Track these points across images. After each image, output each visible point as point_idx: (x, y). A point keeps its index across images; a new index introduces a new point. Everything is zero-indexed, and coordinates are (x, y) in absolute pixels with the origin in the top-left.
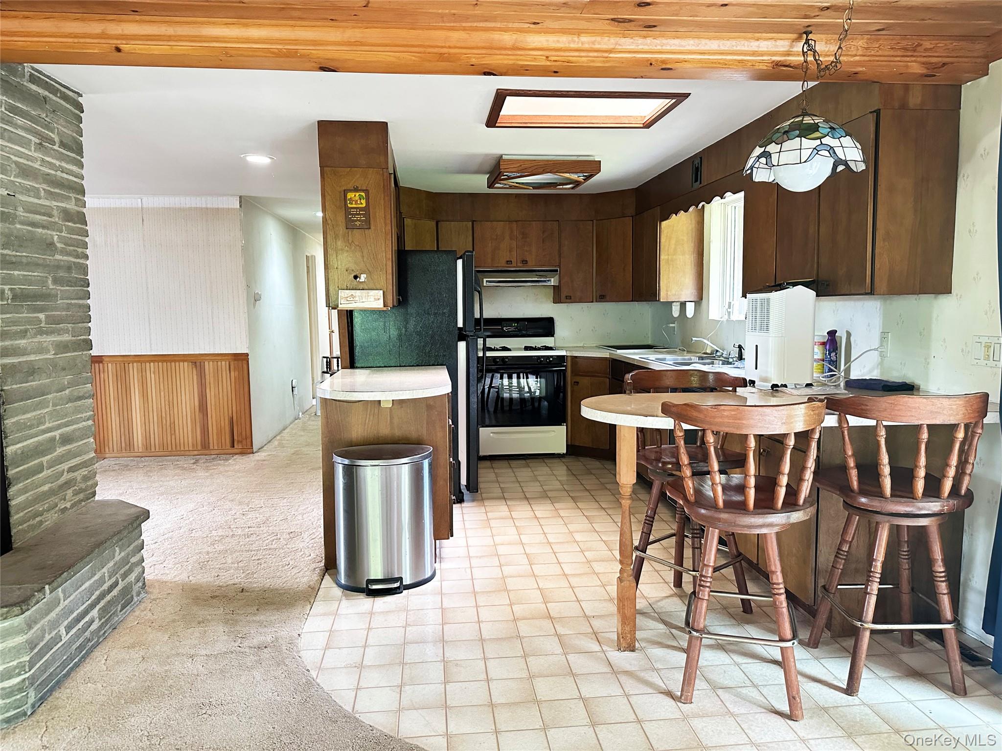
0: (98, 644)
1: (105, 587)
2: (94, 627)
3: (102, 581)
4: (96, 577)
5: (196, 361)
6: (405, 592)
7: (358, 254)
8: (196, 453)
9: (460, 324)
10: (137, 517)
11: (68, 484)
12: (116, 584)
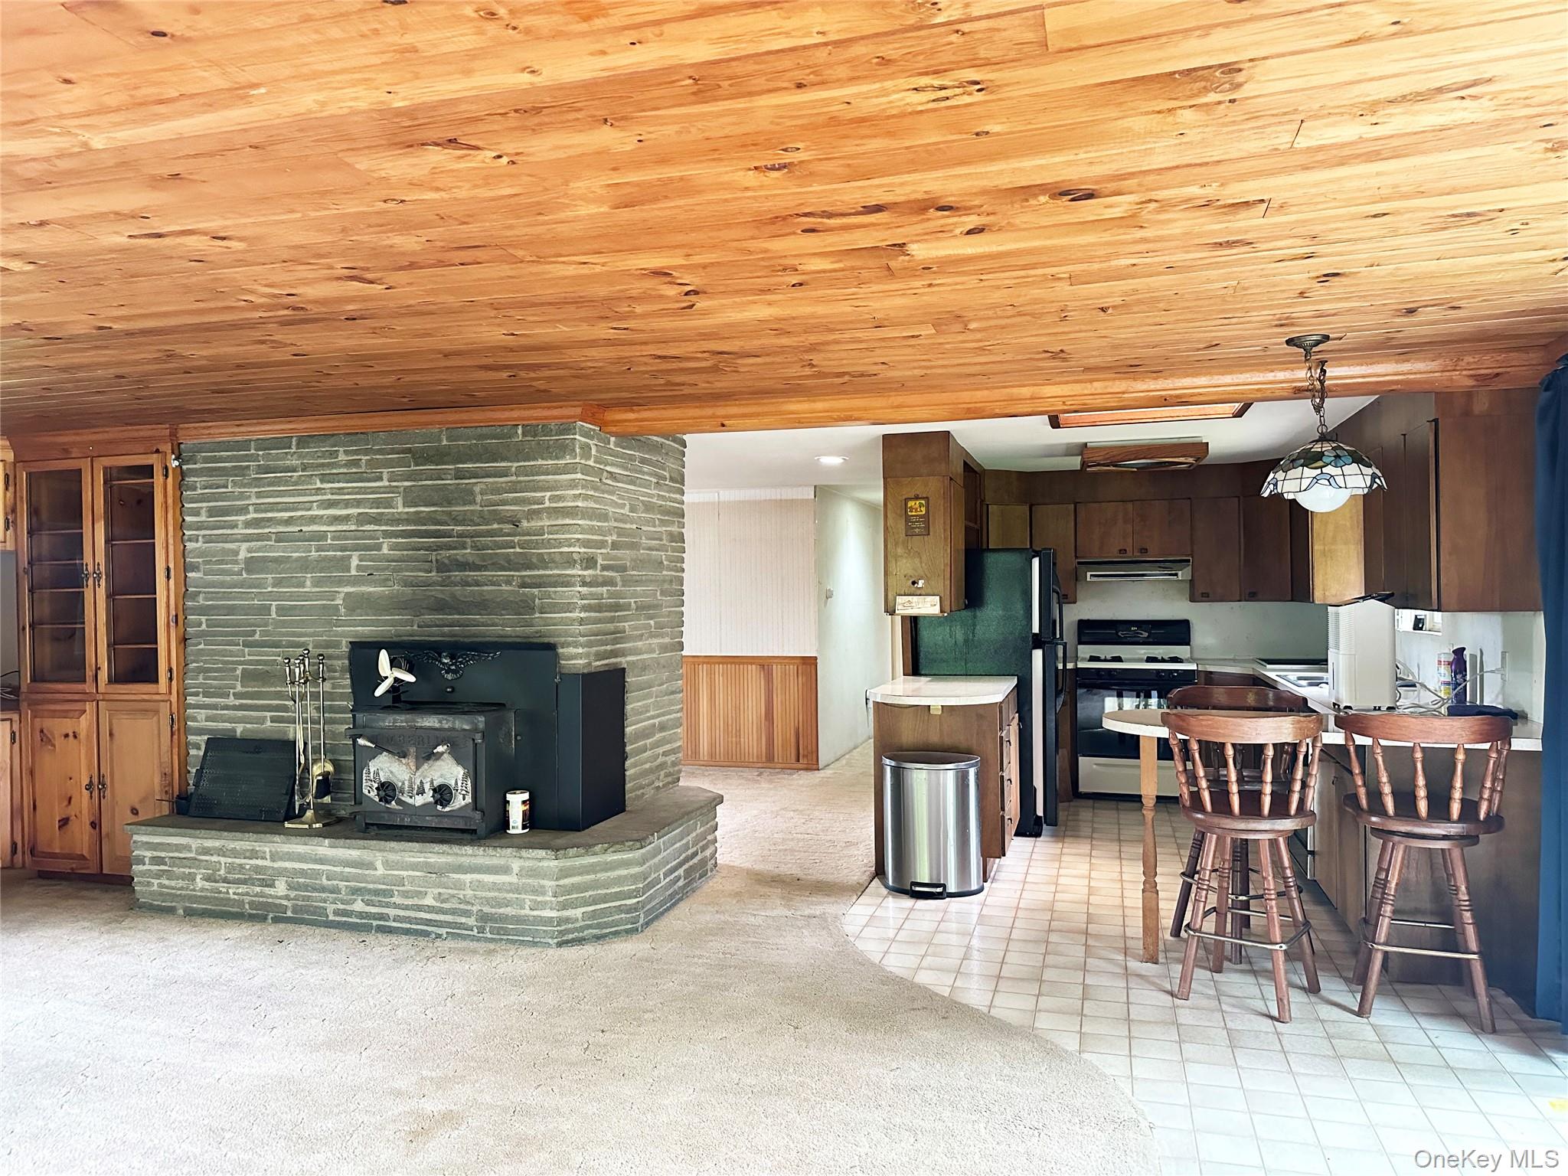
0: (681, 899)
1: (690, 852)
2: (681, 883)
3: (686, 847)
4: (684, 842)
5: (764, 664)
6: (948, 899)
7: (917, 561)
8: (760, 765)
9: (1036, 629)
10: (714, 799)
11: (662, 766)
12: (695, 854)
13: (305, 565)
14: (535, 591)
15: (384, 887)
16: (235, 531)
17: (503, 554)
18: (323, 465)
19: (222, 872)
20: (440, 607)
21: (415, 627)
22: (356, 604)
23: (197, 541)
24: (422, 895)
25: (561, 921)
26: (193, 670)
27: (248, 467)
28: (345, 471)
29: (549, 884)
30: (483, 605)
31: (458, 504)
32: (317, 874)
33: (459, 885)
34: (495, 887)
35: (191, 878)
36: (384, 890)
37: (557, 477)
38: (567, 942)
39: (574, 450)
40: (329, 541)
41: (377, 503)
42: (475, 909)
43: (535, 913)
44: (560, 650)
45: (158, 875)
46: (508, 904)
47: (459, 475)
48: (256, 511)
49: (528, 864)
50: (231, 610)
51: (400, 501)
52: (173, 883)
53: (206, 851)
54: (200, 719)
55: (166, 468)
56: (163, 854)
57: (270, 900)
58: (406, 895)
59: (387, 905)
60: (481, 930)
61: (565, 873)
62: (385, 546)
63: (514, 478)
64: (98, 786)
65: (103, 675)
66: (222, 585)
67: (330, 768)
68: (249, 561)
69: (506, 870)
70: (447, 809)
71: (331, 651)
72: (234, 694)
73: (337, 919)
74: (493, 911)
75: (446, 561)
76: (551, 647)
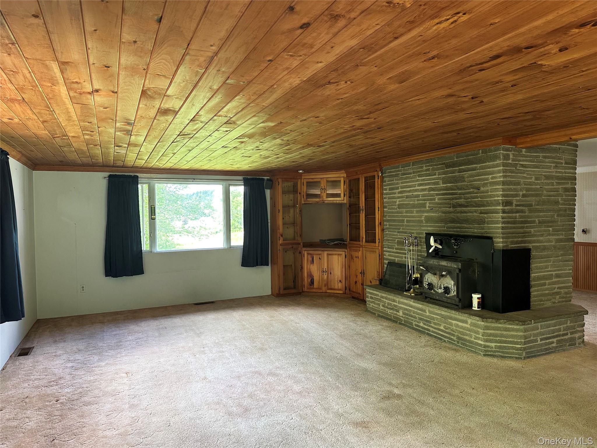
0: (553, 352)
1: (562, 333)
2: (554, 345)
4: (556, 327)
10: (583, 312)
12: (566, 334)
13: (414, 206)
14: (485, 215)
15: (428, 319)
16: (396, 195)
17: (474, 201)
18: (419, 171)
19: (386, 305)
20: (453, 221)
21: (445, 228)
22: (428, 220)
23: (386, 199)
24: (440, 325)
25: (485, 346)
26: (385, 240)
27: (399, 174)
28: (425, 173)
29: (481, 331)
30: (466, 221)
31: (459, 182)
32: (410, 311)
33: (451, 324)
34: (462, 327)
35: (379, 305)
36: (429, 321)
37: (494, 169)
38: (488, 355)
39: (500, 157)
40: (421, 198)
41: (434, 184)
42: (456, 334)
43: (476, 341)
44: (494, 240)
45: (371, 302)
46: (467, 335)
47: (460, 171)
48: (401, 188)
49: (474, 321)
50: (394, 221)
51: (441, 182)
52: (375, 306)
53: (382, 297)
54: (387, 255)
55: (378, 176)
56: (373, 296)
57: (398, 317)
58: (435, 324)
59: (430, 326)
60: (458, 342)
61: (487, 328)
62: (436, 199)
63: (478, 171)
64: (363, 273)
65: (364, 240)
66: (392, 213)
67: (419, 276)
68: (399, 205)
69: (466, 322)
70: (448, 296)
71: (422, 236)
72: (395, 248)
73: (416, 327)
74: (462, 336)
75: (455, 204)
76: (490, 238)
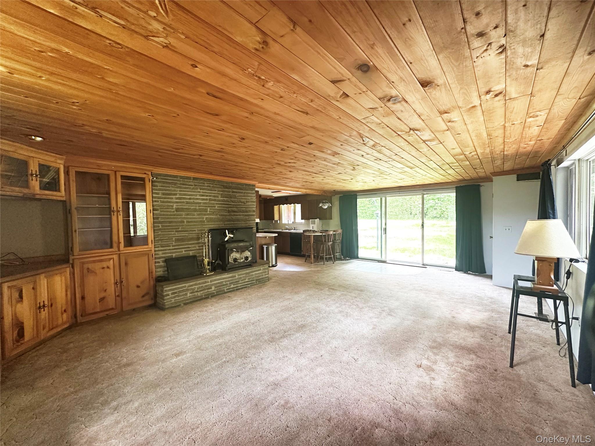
13: (195, 210)
16: (172, 200)
17: (242, 209)
22: (210, 220)
23: (158, 202)
26: (157, 240)
27: (177, 183)
28: (207, 188)
29: (267, 270)
31: (233, 198)
32: (222, 282)
34: (258, 273)
35: (187, 294)
36: (237, 281)
40: (202, 205)
41: (214, 196)
42: (255, 279)
43: (265, 276)
45: (174, 297)
46: (260, 276)
47: (233, 192)
48: (179, 195)
49: (264, 268)
50: (171, 222)
51: (220, 196)
52: (179, 298)
54: (161, 254)
55: (149, 179)
56: (176, 291)
57: (210, 292)
59: (238, 284)
60: (256, 282)
62: (216, 206)
63: (244, 194)
64: (120, 282)
65: (122, 246)
66: (167, 215)
68: (178, 209)
69: (260, 270)
70: (247, 261)
71: (203, 232)
72: (173, 245)
73: (228, 291)
74: (258, 278)
